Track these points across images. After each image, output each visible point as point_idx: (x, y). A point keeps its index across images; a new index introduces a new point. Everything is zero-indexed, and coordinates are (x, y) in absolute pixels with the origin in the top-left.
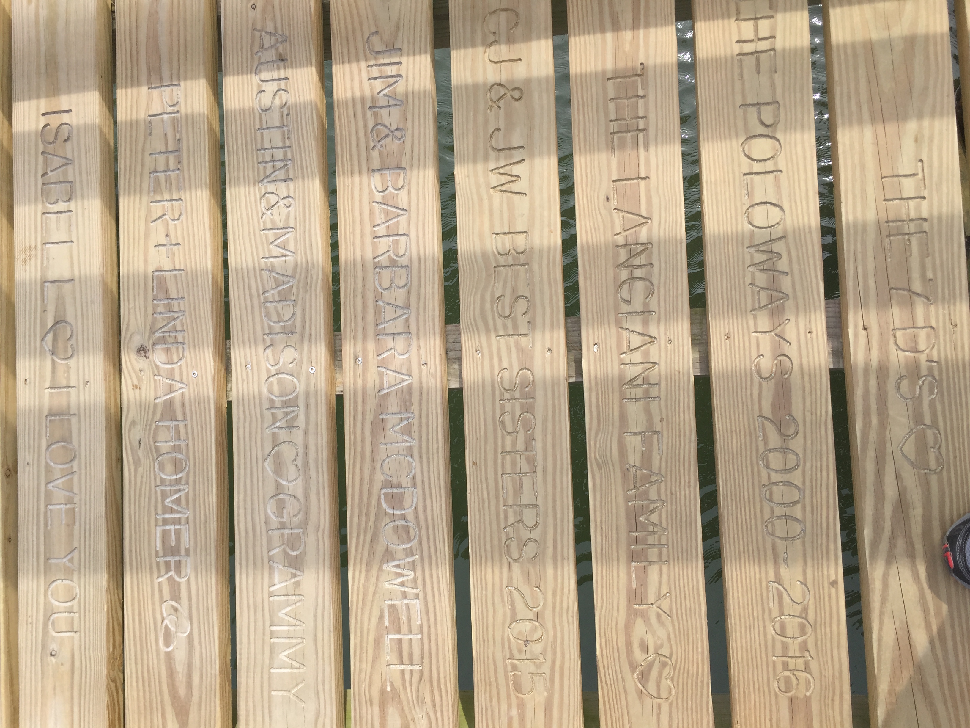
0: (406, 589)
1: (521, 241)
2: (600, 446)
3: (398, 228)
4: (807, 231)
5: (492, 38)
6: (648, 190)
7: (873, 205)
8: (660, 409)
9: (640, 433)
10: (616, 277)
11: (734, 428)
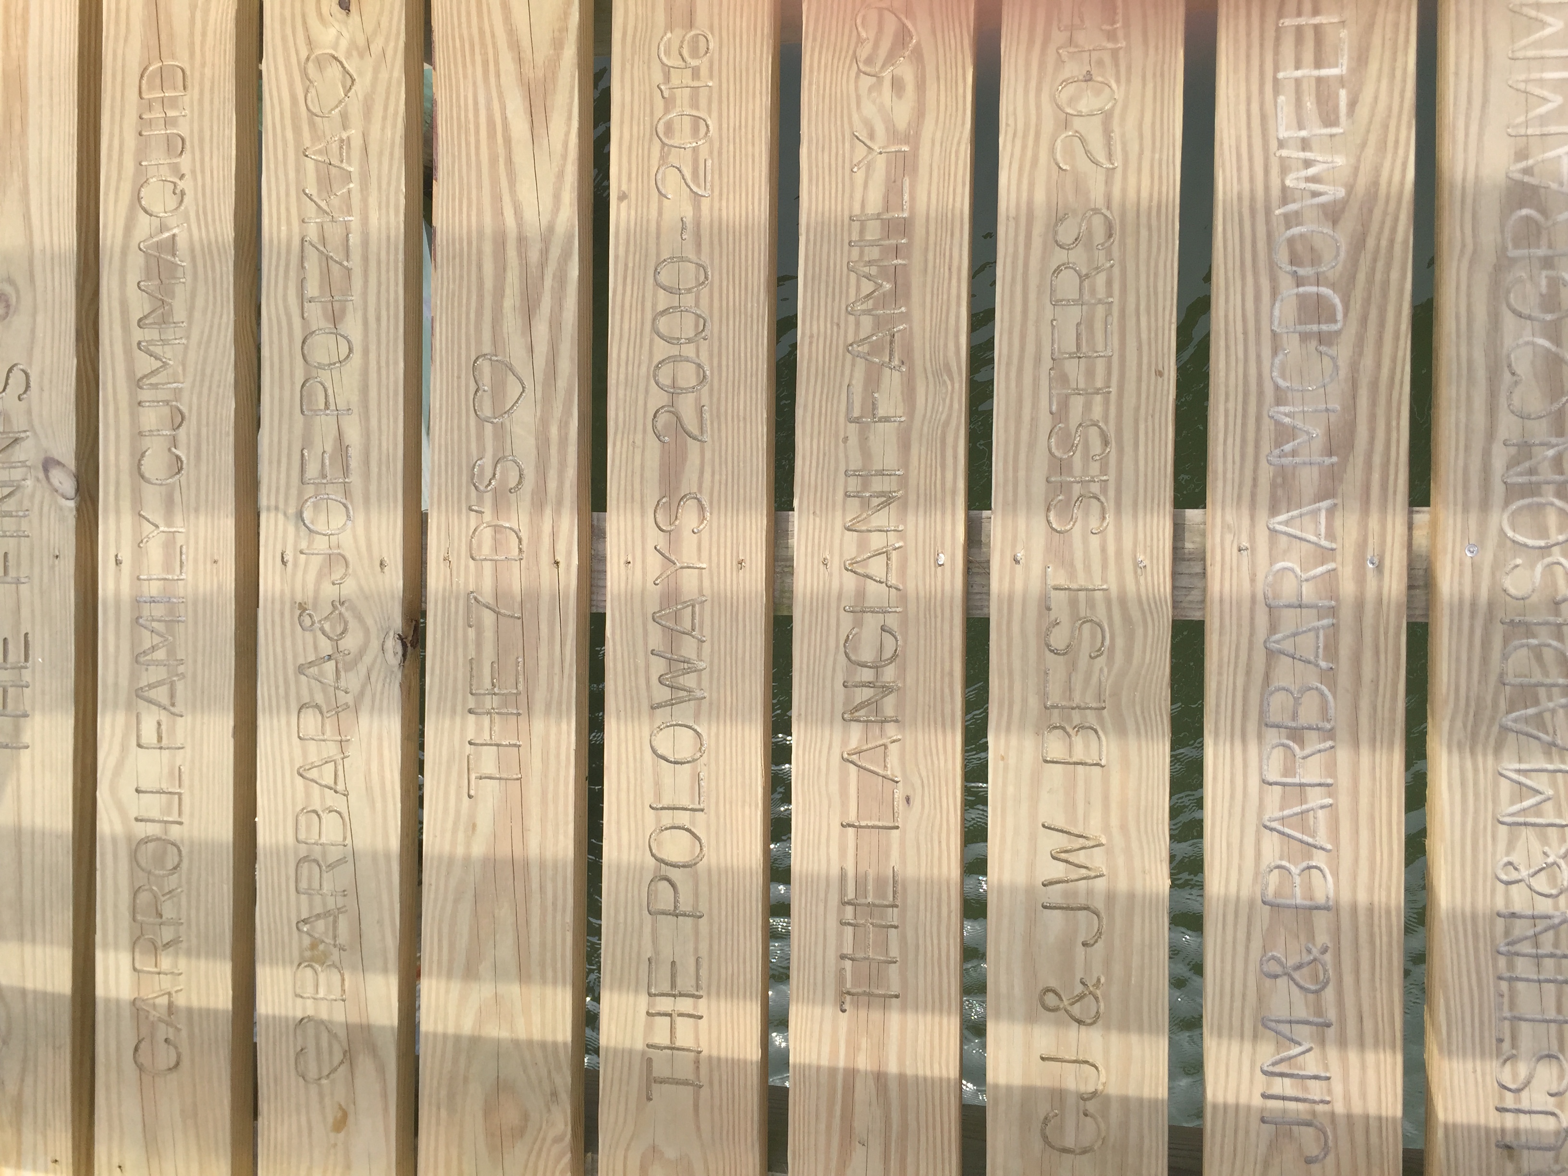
0: (1302, 155)
1: (1056, 747)
2: (944, 400)
3: (1283, 797)
4: (622, 713)
5: (1091, 1106)
6: (844, 804)
7: (534, 740)
8: (847, 457)
9: (880, 421)
10: (902, 670)
11: (742, 424)
